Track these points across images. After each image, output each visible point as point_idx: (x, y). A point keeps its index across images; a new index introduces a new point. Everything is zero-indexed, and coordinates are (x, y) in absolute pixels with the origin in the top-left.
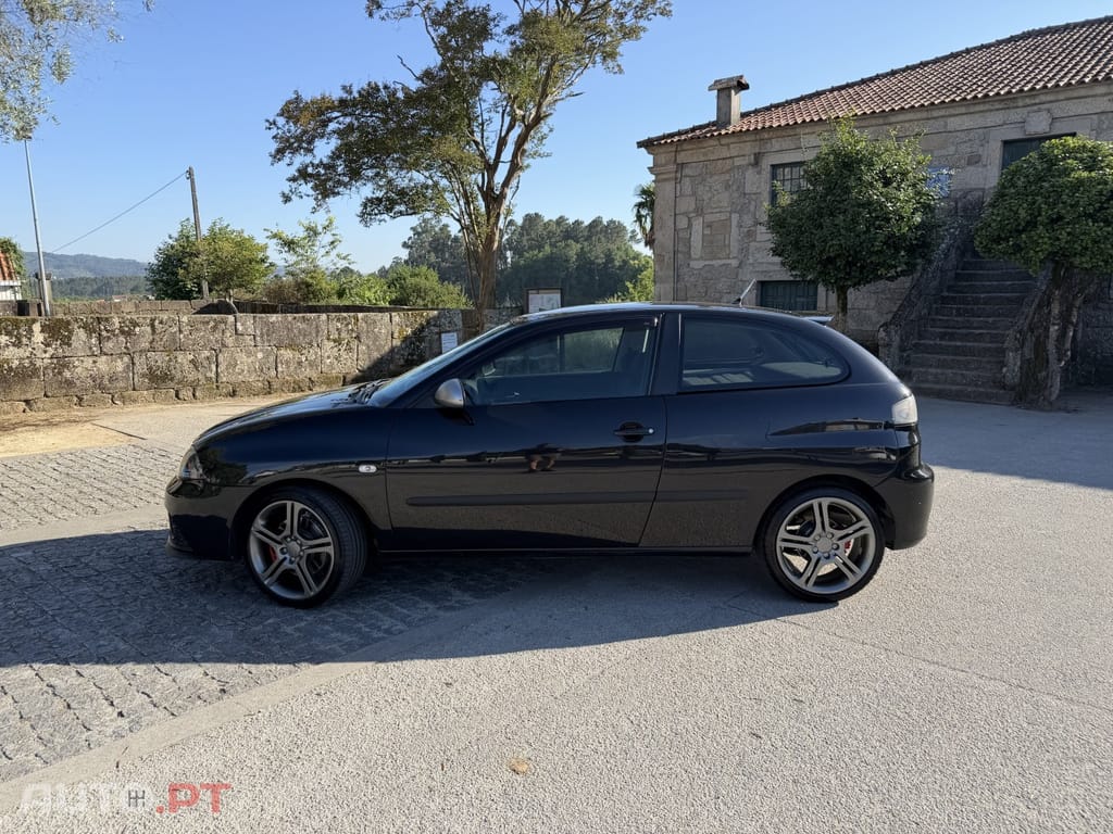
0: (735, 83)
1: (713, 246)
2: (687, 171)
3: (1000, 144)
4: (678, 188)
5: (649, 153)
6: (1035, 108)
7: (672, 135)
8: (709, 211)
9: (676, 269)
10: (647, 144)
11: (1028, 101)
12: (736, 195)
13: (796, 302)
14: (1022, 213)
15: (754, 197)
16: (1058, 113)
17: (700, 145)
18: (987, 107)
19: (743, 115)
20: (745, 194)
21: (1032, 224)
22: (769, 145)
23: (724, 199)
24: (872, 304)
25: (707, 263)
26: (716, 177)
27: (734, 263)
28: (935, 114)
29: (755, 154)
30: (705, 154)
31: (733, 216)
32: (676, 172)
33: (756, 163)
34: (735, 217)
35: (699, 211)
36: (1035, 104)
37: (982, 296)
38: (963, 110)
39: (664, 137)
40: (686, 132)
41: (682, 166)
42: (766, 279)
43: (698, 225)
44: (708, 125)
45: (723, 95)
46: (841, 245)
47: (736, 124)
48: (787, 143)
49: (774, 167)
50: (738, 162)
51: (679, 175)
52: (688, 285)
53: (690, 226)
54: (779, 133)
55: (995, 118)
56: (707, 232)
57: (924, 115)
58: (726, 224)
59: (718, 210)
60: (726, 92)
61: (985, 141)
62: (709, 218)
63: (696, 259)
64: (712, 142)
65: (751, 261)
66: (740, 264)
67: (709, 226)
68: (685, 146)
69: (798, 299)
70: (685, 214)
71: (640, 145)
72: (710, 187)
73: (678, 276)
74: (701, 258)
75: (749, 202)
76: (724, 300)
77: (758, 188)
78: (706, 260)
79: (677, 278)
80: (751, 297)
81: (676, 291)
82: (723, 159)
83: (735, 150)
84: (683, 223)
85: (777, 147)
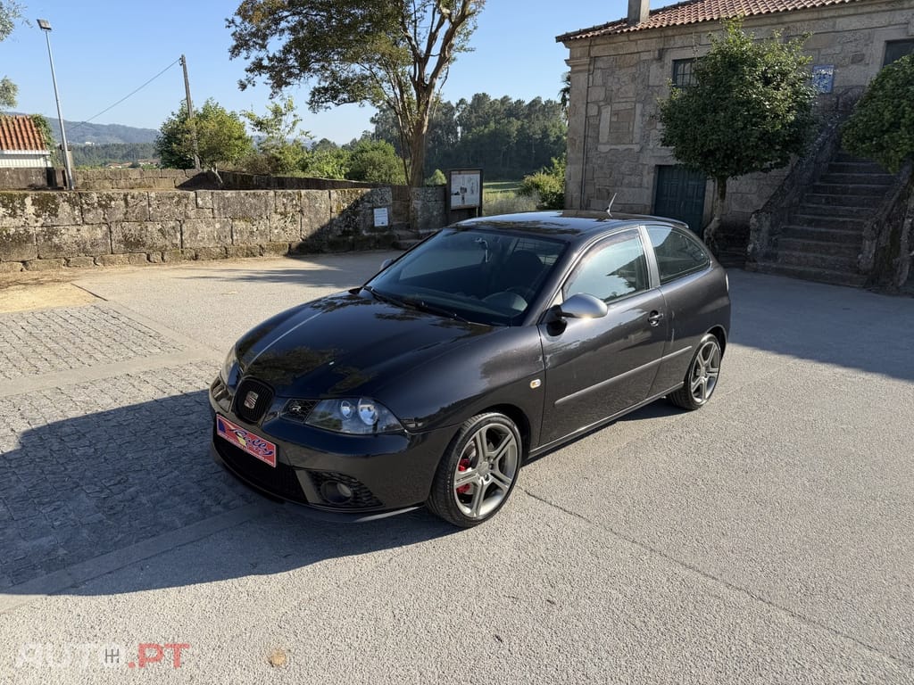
1: (618, 133)
2: (600, 64)
3: (882, 44)
4: (591, 79)
5: (566, 47)
7: (587, 31)
8: (617, 100)
9: (586, 152)
10: (565, 39)
12: (640, 87)
13: (687, 185)
14: (887, 115)
15: (656, 89)
17: (611, 41)
19: (652, 13)
20: (649, 86)
21: (895, 125)
22: (672, 42)
23: (630, 90)
24: (754, 189)
25: (613, 147)
26: (623, 71)
27: (636, 148)
28: (826, 14)
29: (659, 50)
30: (615, 49)
31: (637, 105)
32: (589, 64)
33: (660, 58)
34: (639, 107)
35: (608, 100)
37: (851, 186)
39: (580, 32)
40: (600, 28)
41: (594, 59)
42: (663, 163)
43: (606, 114)
44: (619, 22)
46: (720, 140)
47: (645, 21)
48: (689, 40)
49: (675, 61)
50: (645, 56)
51: (592, 67)
52: (596, 166)
53: (599, 113)
54: (682, 31)
55: (880, 20)
56: (614, 119)
57: (815, 15)
58: (631, 113)
59: (624, 100)
61: (869, 40)
62: (617, 107)
63: (604, 144)
64: (623, 38)
65: (650, 147)
66: (642, 149)
67: (616, 114)
68: (598, 41)
69: (690, 183)
70: (596, 102)
71: (559, 39)
72: (619, 79)
73: (587, 158)
74: (608, 143)
75: (652, 94)
76: (626, 181)
77: (661, 80)
78: (612, 144)
79: (587, 160)
80: (649, 179)
81: (584, 171)
82: (631, 54)
83: (641, 46)
84: (593, 111)
85: (679, 44)
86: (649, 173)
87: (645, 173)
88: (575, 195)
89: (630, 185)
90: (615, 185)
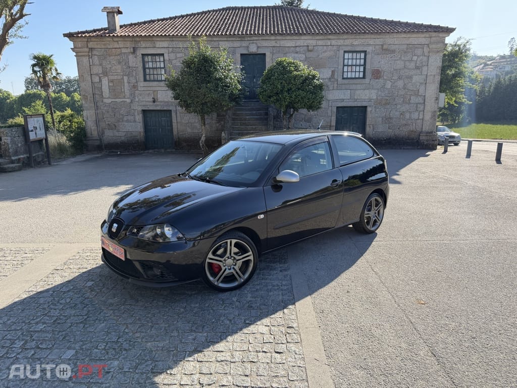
0: (117, 10)
1: (115, 90)
2: (95, 52)
3: (240, 55)
4: (91, 61)
5: (70, 40)
6: (252, 42)
7: (83, 33)
8: (111, 74)
9: (95, 103)
10: (70, 36)
11: (249, 39)
12: (125, 67)
13: (161, 120)
15: (135, 69)
16: (259, 45)
17: (102, 40)
18: (234, 39)
19: (121, 27)
20: (129, 67)
22: (139, 44)
23: (118, 68)
24: (197, 121)
26: (112, 58)
27: (128, 101)
28: (215, 39)
29: (133, 48)
30: (104, 45)
31: (124, 77)
32: (89, 52)
33: (134, 52)
34: (126, 78)
35: (105, 73)
36: (251, 40)
38: (225, 39)
39: (79, 33)
40: (91, 32)
41: (91, 49)
42: (146, 109)
43: (105, 81)
44: (102, 29)
45: (111, 15)
47: (119, 32)
48: (149, 44)
49: (143, 55)
50: (124, 51)
51: (90, 54)
52: (104, 111)
53: (100, 81)
54: (145, 39)
55: (237, 44)
56: (111, 84)
58: (121, 81)
59: (116, 74)
60: (112, 14)
61: (234, 53)
62: (111, 78)
63: (107, 98)
64: (109, 39)
65: (137, 100)
66: (132, 101)
67: (112, 81)
68: (93, 39)
69: (162, 119)
70: (97, 74)
71: (65, 35)
72: (110, 62)
73: (97, 106)
74: (109, 98)
75: (132, 71)
76: (125, 119)
77: (136, 64)
78: (112, 99)
79: (97, 108)
80: (139, 118)
81: (97, 114)
82: (115, 48)
83: (121, 44)
84: (96, 79)
85: (144, 45)
86: (138, 114)
87: (136, 114)
88: (93, 128)
89: (128, 121)
90: (119, 121)
